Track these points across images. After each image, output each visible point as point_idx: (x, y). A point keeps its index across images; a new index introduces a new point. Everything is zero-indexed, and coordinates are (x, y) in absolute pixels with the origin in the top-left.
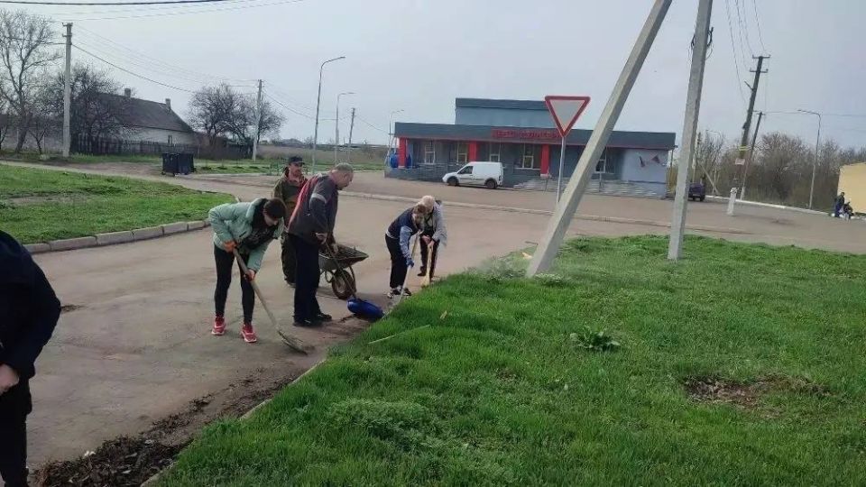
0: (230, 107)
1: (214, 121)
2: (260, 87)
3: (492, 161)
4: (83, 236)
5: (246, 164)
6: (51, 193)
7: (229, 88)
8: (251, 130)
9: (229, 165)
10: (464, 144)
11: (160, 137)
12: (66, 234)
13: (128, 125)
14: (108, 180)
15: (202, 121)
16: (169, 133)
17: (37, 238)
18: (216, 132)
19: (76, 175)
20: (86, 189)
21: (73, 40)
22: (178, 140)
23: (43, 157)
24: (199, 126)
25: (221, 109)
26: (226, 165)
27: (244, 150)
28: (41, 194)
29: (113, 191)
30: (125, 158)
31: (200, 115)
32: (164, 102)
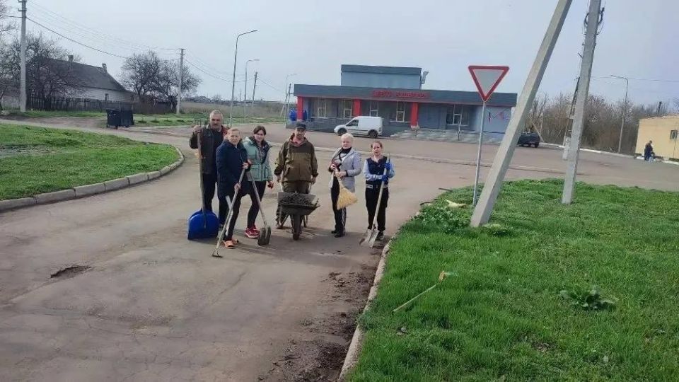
0: (156, 70)
1: (143, 82)
2: (182, 54)
3: (372, 115)
4: (63, 189)
5: (173, 119)
6: (20, 146)
7: (155, 55)
8: (174, 90)
9: (161, 118)
10: (349, 102)
11: (98, 95)
12: (48, 188)
13: (74, 86)
14: (66, 134)
15: (133, 82)
16: (105, 92)
17: (23, 192)
18: (145, 92)
19: (37, 128)
20: (48, 142)
21: (27, 14)
22: (113, 97)
23: (4, 112)
24: (131, 86)
25: (149, 72)
26: (158, 119)
27: (169, 106)
28: (11, 147)
29: (72, 143)
30: (71, 113)
31: (132, 78)
32: (101, 66)
